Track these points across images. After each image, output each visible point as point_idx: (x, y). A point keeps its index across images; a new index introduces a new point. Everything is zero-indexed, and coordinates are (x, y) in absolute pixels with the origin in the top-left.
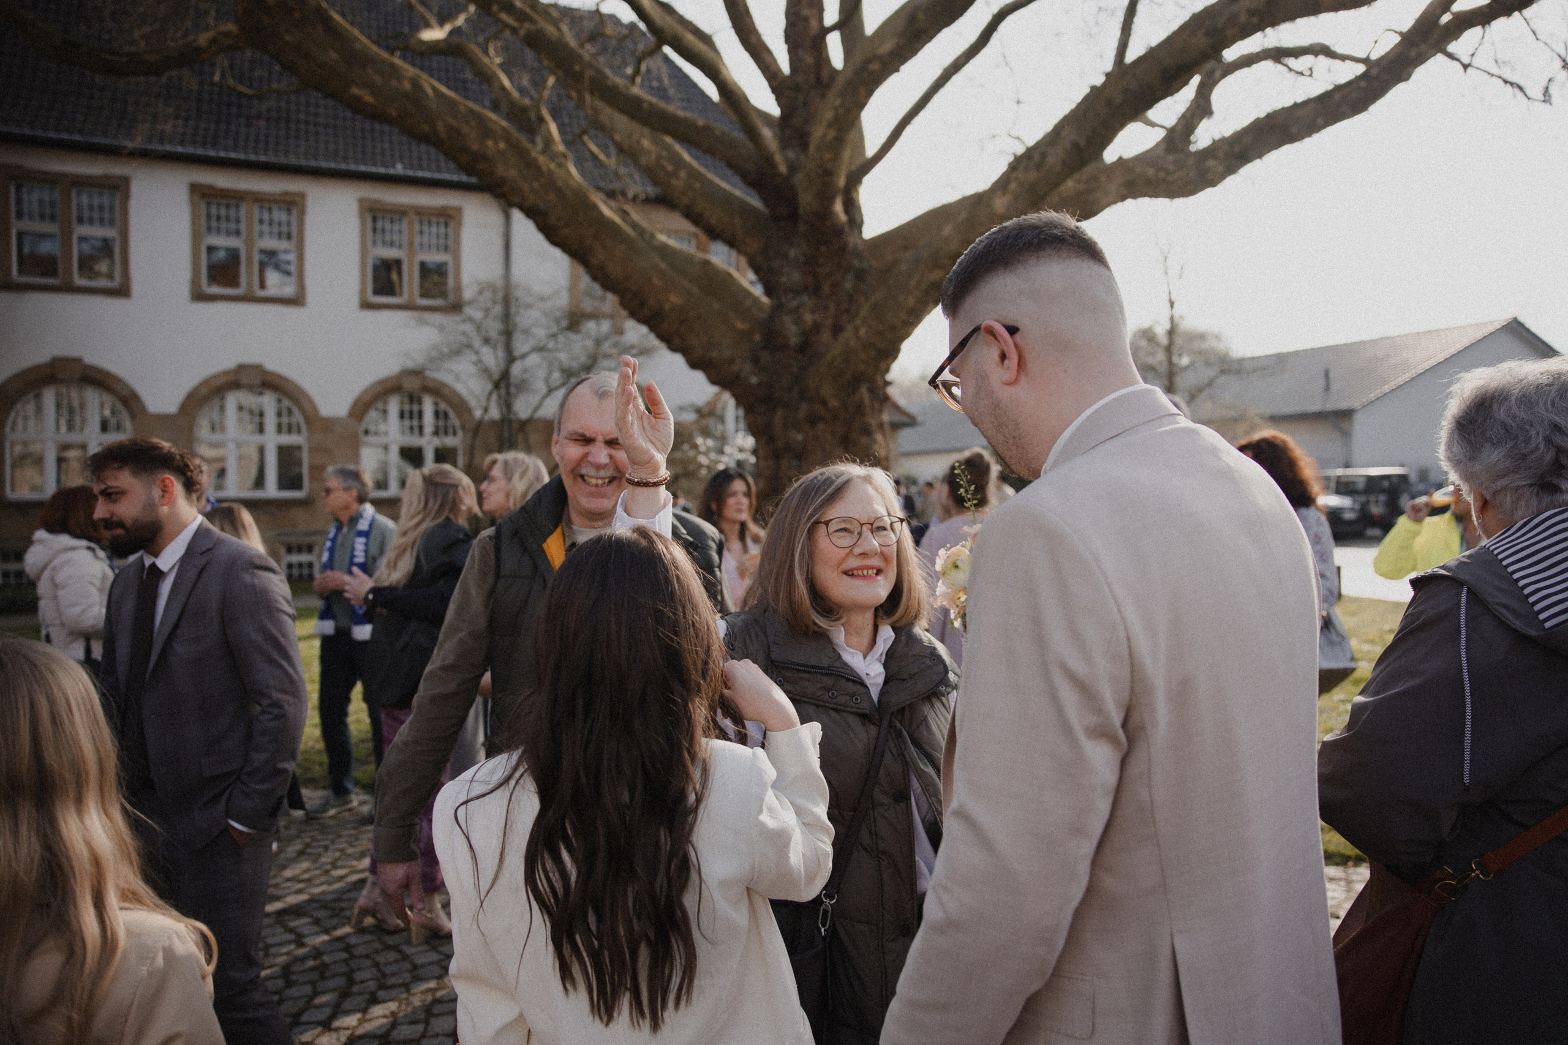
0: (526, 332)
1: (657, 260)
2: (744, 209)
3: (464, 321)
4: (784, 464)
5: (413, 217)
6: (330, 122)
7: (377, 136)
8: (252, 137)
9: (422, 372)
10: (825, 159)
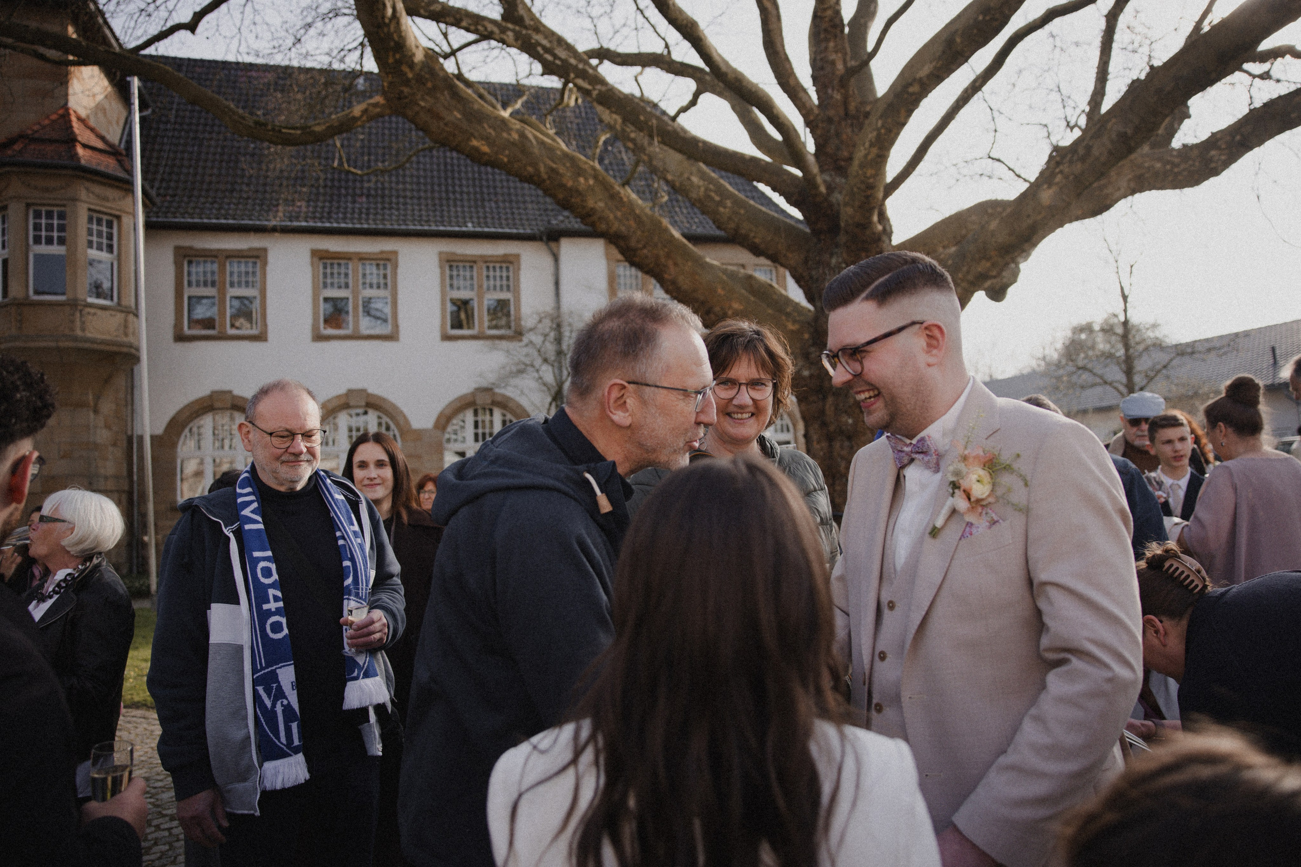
1: (719, 273)
4: (837, 445)
5: (481, 264)
6: (415, 194)
7: (451, 202)
8: (357, 211)
9: (491, 389)
10: (868, 174)
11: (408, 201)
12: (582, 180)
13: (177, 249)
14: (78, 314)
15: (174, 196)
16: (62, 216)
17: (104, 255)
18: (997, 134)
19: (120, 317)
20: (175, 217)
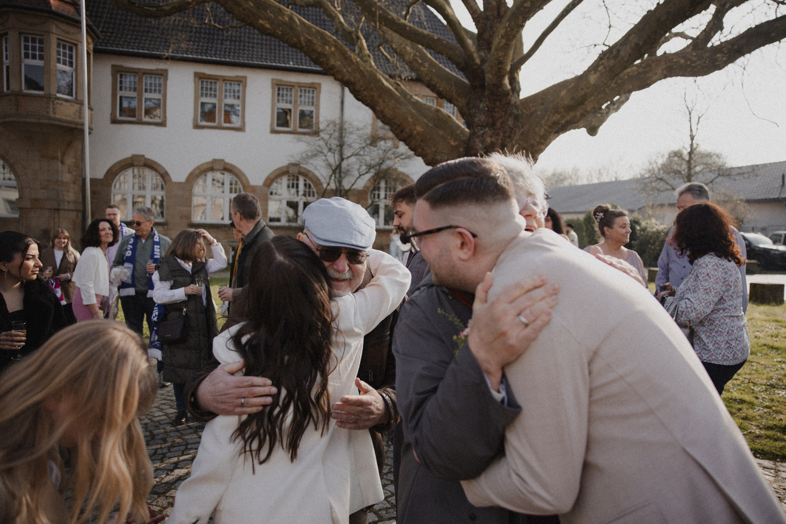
0: (350, 146)
1: (410, 108)
2: (458, 82)
3: (319, 140)
5: (297, 88)
6: (260, 41)
7: (281, 48)
8: (223, 49)
9: (299, 164)
10: (500, 55)
11: (255, 46)
12: (327, 48)
13: (113, 66)
14: (51, 104)
15: (112, 33)
16: (41, 42)
17: (67, 68)
18: (611, 28)
19: (77, 106)
20: (112, 47)
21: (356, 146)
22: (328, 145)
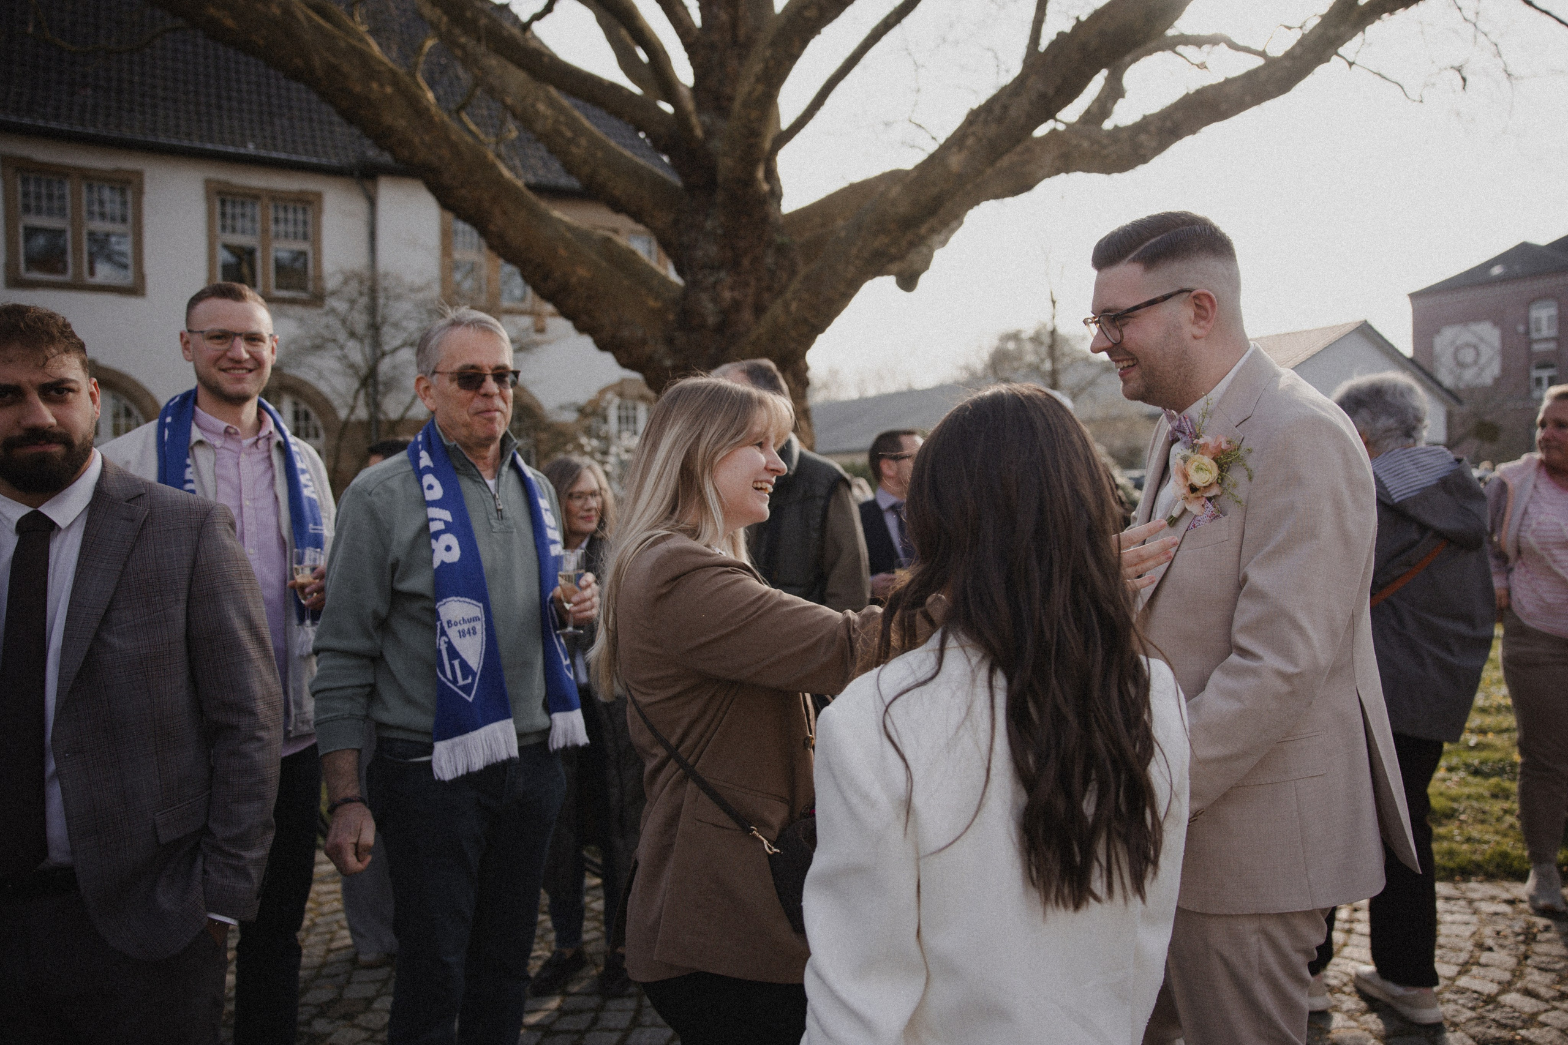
0: (396, 325)
1: (561, 228)
3: (327, 314)
5: (266, 200)
6: (170, 94)
7: (225, 112)
10: (753, 117)
11: (159, 102)
21: (412, 326)
22: (348, 323)
